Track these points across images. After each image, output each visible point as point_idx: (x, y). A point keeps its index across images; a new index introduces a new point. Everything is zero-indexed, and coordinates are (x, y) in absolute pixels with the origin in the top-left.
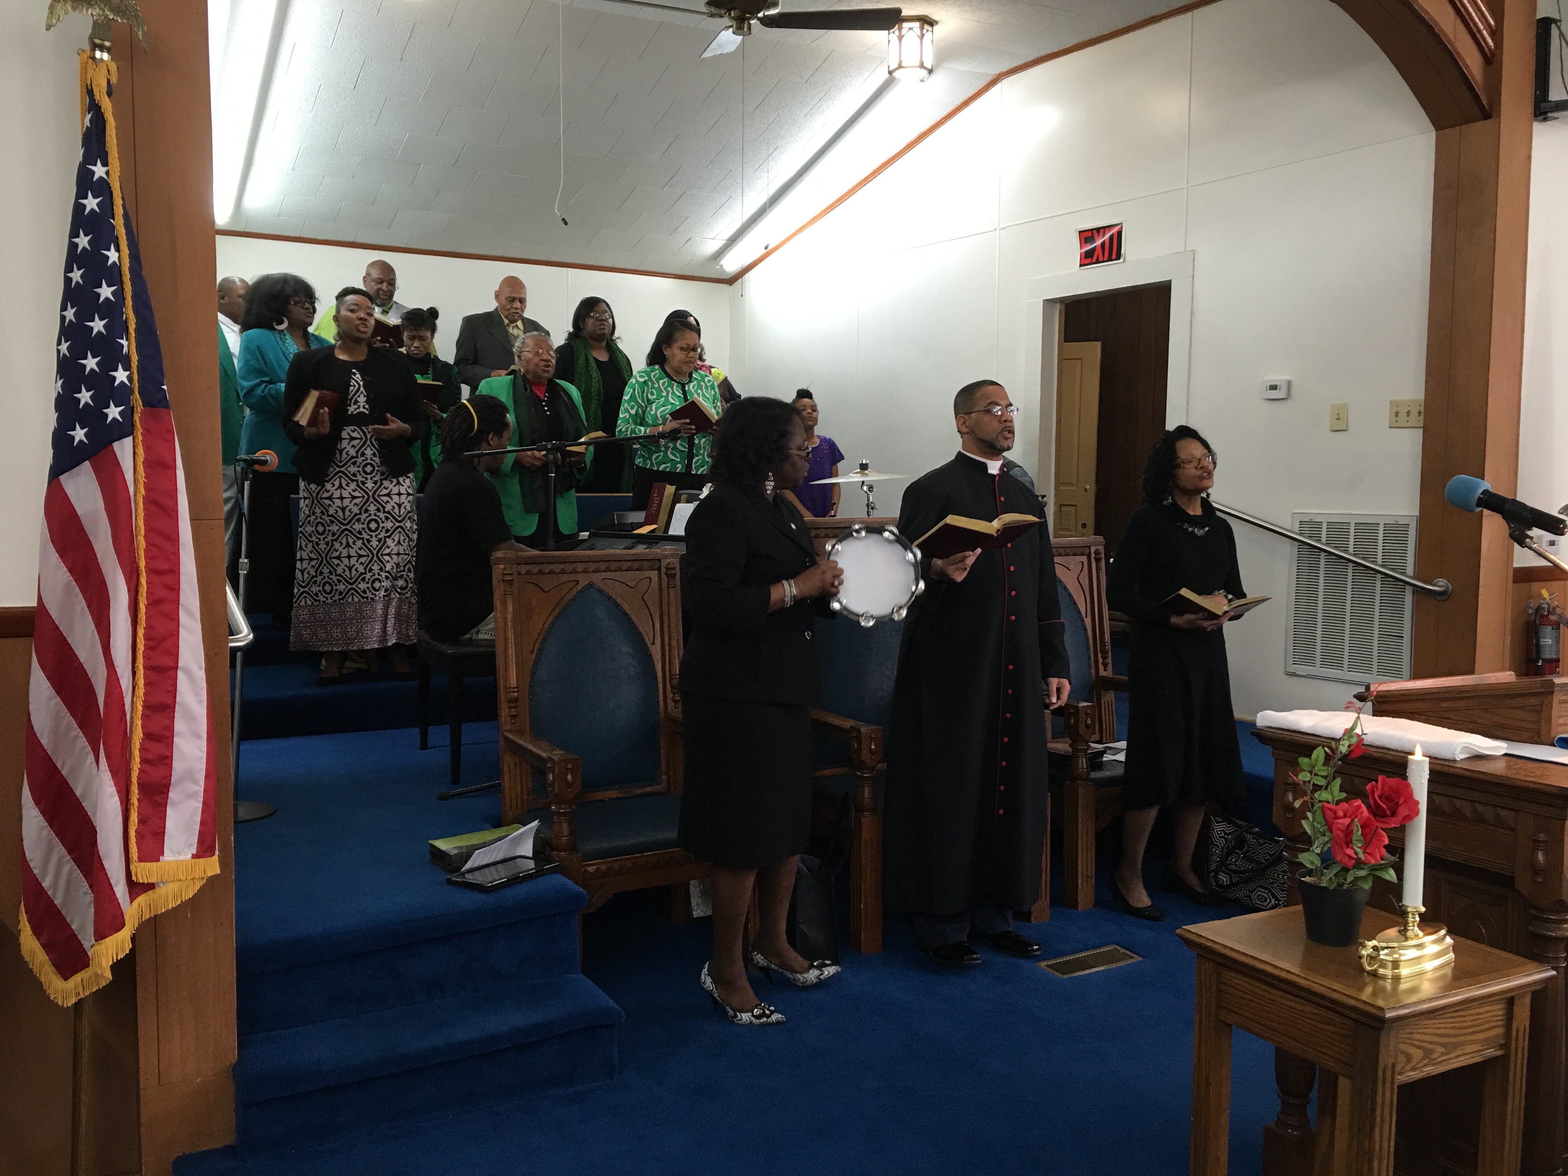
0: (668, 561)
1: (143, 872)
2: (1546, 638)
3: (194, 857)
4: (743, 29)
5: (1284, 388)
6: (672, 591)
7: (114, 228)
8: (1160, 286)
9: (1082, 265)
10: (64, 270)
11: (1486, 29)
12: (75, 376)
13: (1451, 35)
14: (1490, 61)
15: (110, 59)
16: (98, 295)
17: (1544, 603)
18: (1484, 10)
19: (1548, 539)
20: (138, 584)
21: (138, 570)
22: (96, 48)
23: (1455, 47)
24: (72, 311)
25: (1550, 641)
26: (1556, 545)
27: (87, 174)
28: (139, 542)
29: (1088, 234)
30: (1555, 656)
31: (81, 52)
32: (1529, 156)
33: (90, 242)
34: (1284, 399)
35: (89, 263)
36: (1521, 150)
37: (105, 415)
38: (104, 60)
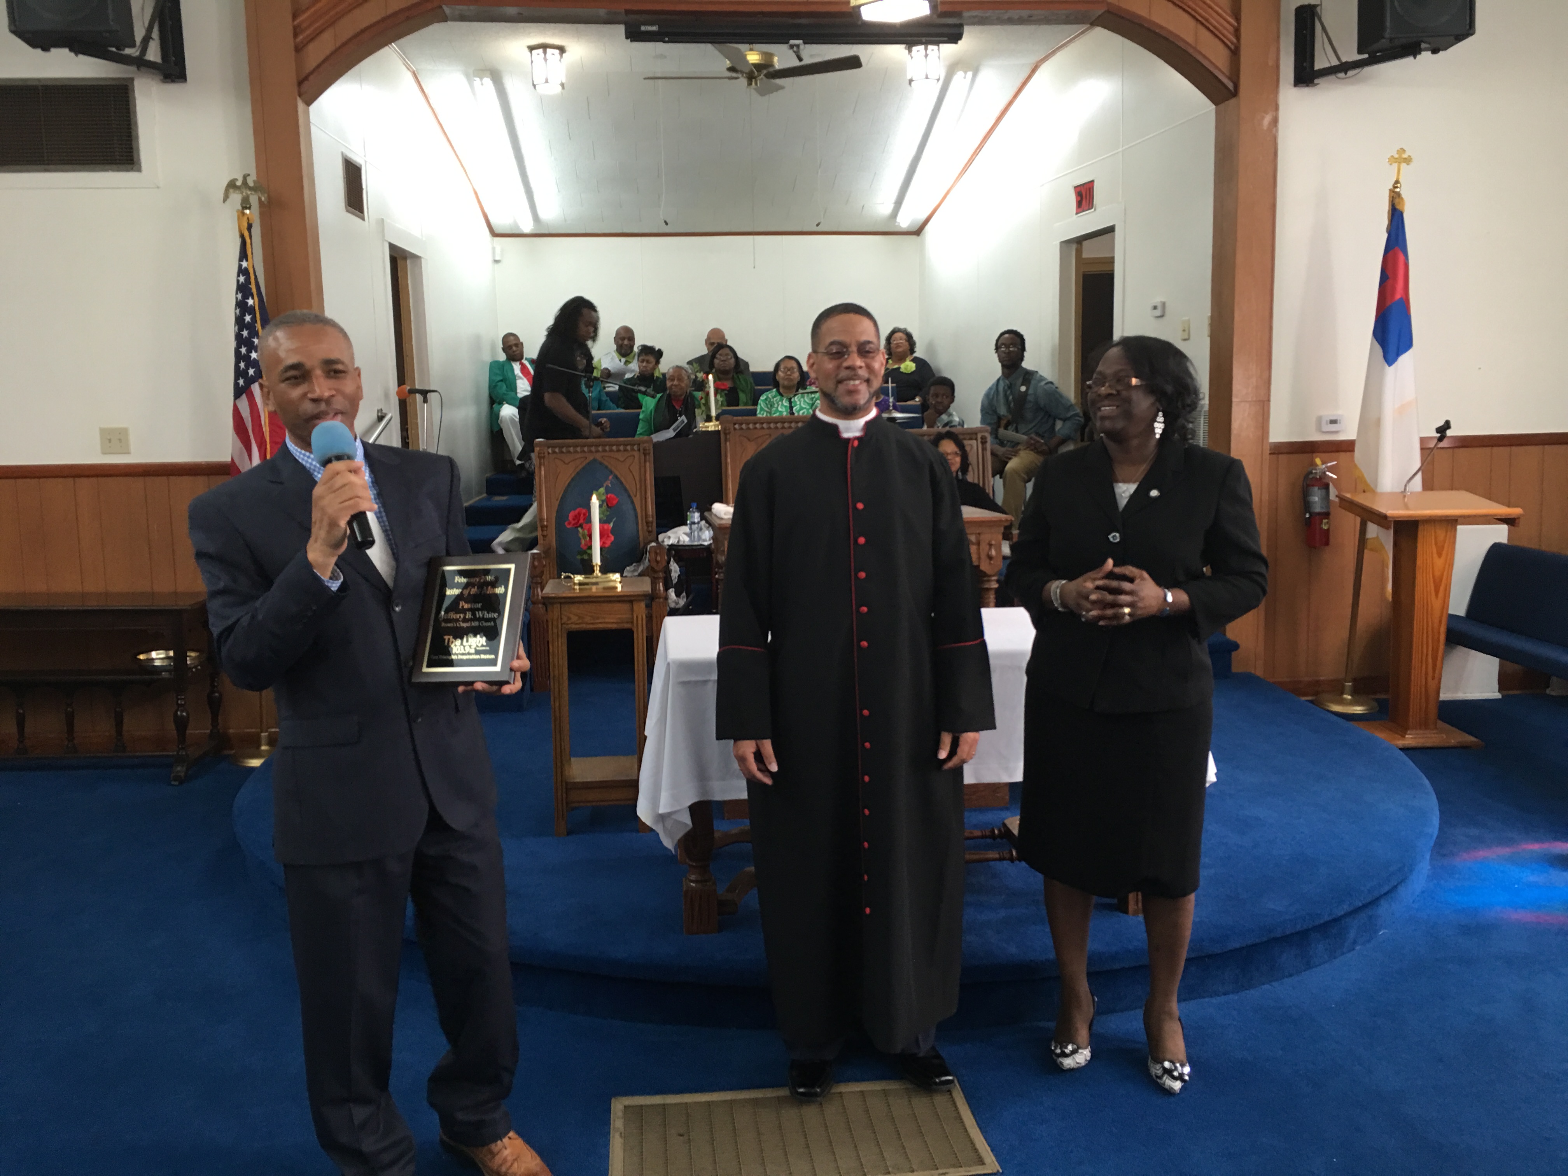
0: (646, 445)
2: (1314, 496)
4: (751, 85)
5: (1159, 308)
6: (648, 464)
7: (251, 289)
8: (1111, 230)
9: (1077, 213)
10: (236, 309)
11: (1227, 30)
12: (238, 357)
13: (1190, 39)
14: (1235, 52)
15: (250, 213)
16: (245, 320)
17: (1316, 470)
18: (1224, 15)
19: (1329, 419)
20: (266, 449)
21: (266, 441)
22: (244, 208)
23: (1195, 48)
24: (237, 327)
25: (1316, 498)
26: (1340, 423)
27: (240, 266)
28: (266, 429)
29: (1079, 189)
30: (1324, 510)
31: (238, 211)
32: (1275, 121)
33: (242, 297)
34: (1162, 316)
35: (241, 306)
36: (1263, 118)
37: (248, 373)
38: (246, 214)
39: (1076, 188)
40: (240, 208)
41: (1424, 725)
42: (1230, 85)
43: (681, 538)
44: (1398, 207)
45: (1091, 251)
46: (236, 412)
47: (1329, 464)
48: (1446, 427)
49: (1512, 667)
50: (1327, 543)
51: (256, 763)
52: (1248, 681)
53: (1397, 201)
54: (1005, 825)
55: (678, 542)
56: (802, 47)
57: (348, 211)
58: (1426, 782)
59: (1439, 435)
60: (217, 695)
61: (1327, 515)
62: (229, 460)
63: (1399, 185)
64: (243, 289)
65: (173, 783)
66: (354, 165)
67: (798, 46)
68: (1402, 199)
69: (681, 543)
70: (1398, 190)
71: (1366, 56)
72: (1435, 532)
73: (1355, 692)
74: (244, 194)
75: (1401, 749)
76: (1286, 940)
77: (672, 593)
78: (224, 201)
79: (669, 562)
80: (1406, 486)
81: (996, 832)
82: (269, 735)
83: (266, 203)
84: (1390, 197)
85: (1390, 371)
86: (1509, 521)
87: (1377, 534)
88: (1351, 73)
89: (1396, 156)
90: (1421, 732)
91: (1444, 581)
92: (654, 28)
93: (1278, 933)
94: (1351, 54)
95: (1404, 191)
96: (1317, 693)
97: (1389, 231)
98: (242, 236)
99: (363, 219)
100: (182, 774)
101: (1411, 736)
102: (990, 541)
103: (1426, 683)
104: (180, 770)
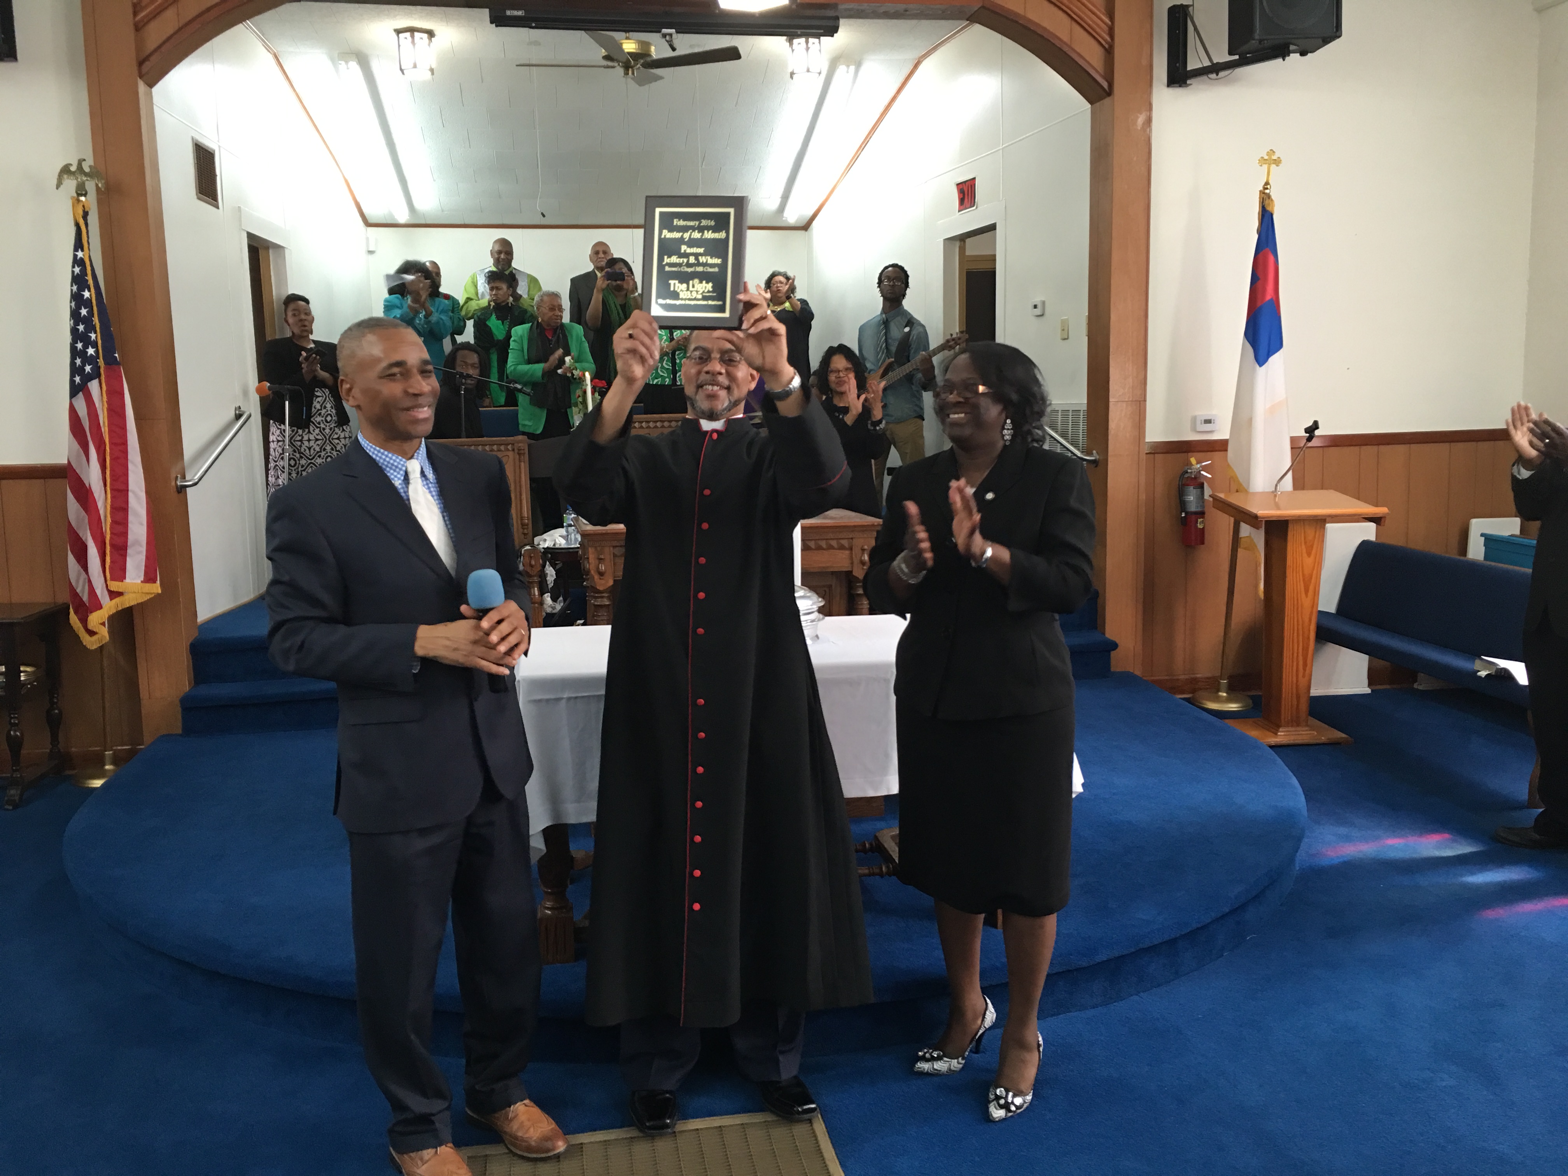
0: (520, 444)
1: (115, 586)
2: (1189, 496)
3: (142, 582)
4: (628, 74)
5: (1040, 307)
6: (522, 464)
7: (87, 281)
8: (992, 228)
9: (959, 211)
10: (71, 302)
11: (1100, 28)
12: (74, 353)
13: (1065, 38)
14: (1109, 51)
15: (86, 200)
16: (80, 313)
17: (1191, 469)
18: (1098, 13)
19: (1203, 419)
20: (105, 450)
21: (105, 443)
22: (79, 195)
23: (1070, 47)
24: (72, 321)
25: (1191, 497)
26: (1214, 423)
27: (75, 256)
28: (105, 430)
29: (961, 186)
30: (1199, 509)
31: (72, 198)
32: (1149, 121)
33: (78, 289)
34: (1042, 315)
35: (77, 298)
36: (1138, 117)
37: (85, 370)
38: (82, 201)
39: (958, 185)
40: (75, 195)
41: (1296, 722)
42: (1105, 85)
43: (557, 541)
44: (1269, 209)
45: (974, 248)
46: (73, 411)
47: (1203, 464)
48: (1314, 427)
49: (1380, 663)
50: (1203, 543)
51: (98, 783)
52: (1127, 680)
53: (1267, 202)
54: (876, 838)
55: (554, 545)
56: (674, 36)
57: (199, 198)
58: (1295, 781)
59: (1308, 435)
60: (56, 711)
61: (1202, 514)
62: (66, 462)
63: (1269, 187)
64: (79, 281)
65: (7, 807)
66: (206, 150)
67: (671, 35)
68: (1272, 200)
69: (557, 546)
70: (1267, 191)
71: (1237, 57)
72: (1305, 533)
73: (1231, 689)
74: (79, 180)
75: (1271, 747)
76: (1152, 949)
77: (547, 598)
78: (58, 187)
79: (544, 566)
80: (1276, 486)
81: (867, 845)
82: (114, 754)
83: (103, 190)
84: (1260, 198)
85: (1261, 371)
86: (1376, 520)
87: (1250, 533)
88: (1222, 74)
89: (1266, 157)
90: (1293, 729)
91: (1313, 581)
92: (520, 13)
93: (1146, 944)
94: (1222, 55)
95: (1273, 192)
96: (1193, 691)
97: (1259, 232)
98: (77, 225)
99: (218, 208)
100: (17, 798)
101: (1282, 734)
102: (862, 546)
103: (1297, 681)
104: (14, 792)
